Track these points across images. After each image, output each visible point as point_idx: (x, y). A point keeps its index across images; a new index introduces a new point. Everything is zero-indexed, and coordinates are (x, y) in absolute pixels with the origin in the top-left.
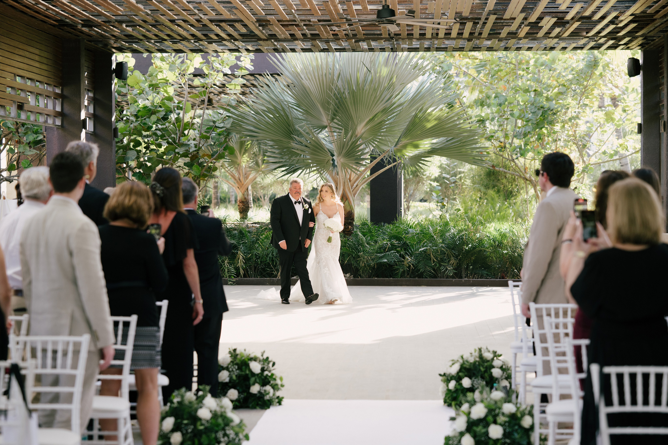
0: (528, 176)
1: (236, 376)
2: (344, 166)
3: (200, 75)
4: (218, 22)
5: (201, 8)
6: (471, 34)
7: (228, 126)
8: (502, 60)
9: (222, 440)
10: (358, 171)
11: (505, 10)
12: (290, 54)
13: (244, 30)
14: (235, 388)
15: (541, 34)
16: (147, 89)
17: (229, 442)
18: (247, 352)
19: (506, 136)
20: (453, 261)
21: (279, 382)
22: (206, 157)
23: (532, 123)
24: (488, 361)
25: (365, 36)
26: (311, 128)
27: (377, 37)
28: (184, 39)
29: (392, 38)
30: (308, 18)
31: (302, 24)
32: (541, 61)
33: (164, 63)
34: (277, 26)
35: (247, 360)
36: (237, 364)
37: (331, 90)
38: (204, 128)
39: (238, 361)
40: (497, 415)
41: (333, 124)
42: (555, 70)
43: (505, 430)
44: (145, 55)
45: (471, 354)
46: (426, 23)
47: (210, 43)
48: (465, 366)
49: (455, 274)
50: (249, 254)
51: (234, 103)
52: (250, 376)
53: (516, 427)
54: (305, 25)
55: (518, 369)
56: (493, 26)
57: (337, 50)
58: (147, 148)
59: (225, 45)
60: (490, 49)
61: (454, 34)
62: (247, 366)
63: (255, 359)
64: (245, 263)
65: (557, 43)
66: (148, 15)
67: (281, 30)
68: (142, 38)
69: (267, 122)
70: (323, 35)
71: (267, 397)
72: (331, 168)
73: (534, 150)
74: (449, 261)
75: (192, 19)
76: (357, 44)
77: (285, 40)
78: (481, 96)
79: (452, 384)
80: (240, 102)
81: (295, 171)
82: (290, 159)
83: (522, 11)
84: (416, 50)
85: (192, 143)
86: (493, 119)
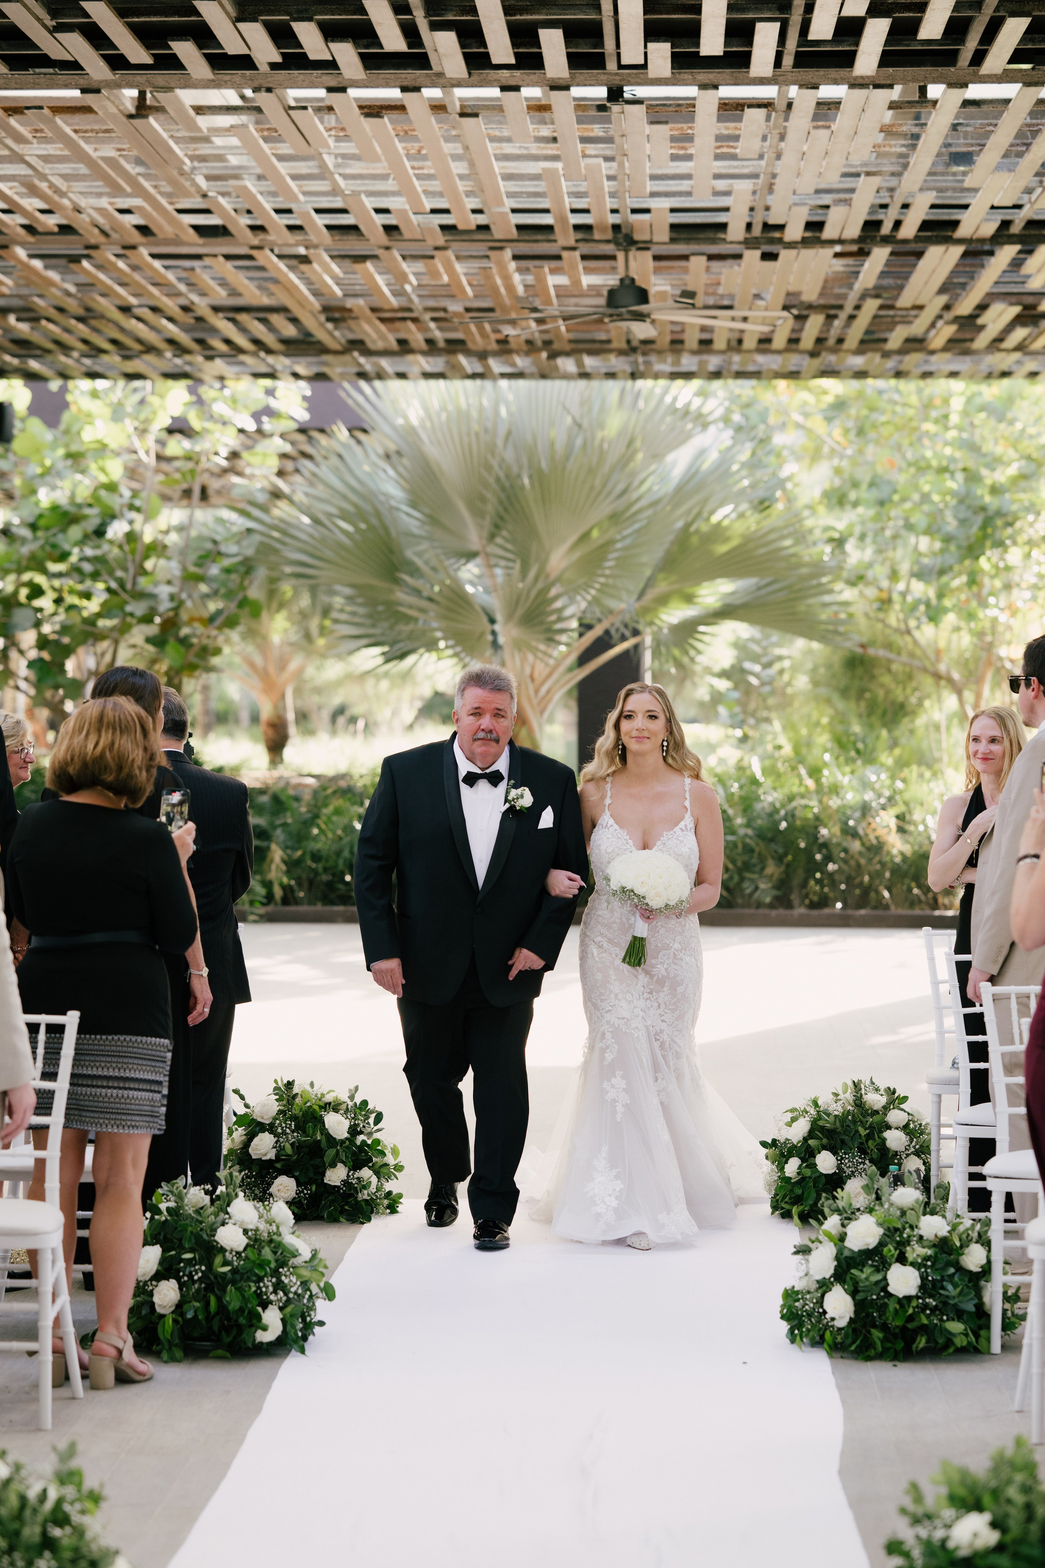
0: (942, 668)
1: (292, 1145)
2: (519, 645)
3: (181, 431)
4: (232, 312)
5: (194, 281)
6: (820, 341)
7: (250, 552)
8: (886, 396)
9: (272, 1297)
10: (550, 656)
11: (901, 288)
12: (395, 385)
13: (290, 331)
14: (288, 1173)
15: (982, 341)
16: (61, 465)
17: (289, 1301)
18: (318, 1090)
19: (894, 575)
20: (771, 868)
21: (390, 1159)
22: (197, 625)
23: (959, 547)
24: (876, 1112)
25: (574, 346)
26: (443, 557)
27: (599, 348)
28: (150, 349)
29: (634, 350)
30: (442, 303)
31: (427, 316)
32: (978, 401)
33: (98, 402)
34: (369, 322)
35: (316, 1108)
36: (294, 1118)
37: (489, 468)
38: (192, 557)
39: (296, 1111)
40: (907, 1242)
41: (492, 549)
42: (1011, 422)
43: (923, 1278)
44: (55, 385)
45: (836, 1095)
46: (715, 317)
47: (209, 358)
48: (821, 1123)
49: (776, 898)
50: (295, 849)
51: (261, 498)
52: (324, 1144)
53: (952, 1270)
54: (434, 319)
55: (945, 1131)
56: (872, 324)
57: (503, 375)
58: (58, 601)
59: (242, 363)
60: (861, 374)
61: (779, 341)
62: (319, 1121)
63: (335, 1106)
64: (288, 872)
65: (1018, 362)
66: (68, 294)
67: (378, 331)
68: (50, 346)
69: (340, 545)
70: (474, 342)
71: (364, 1195)
72: (489, 652)
73: (960, 609)
74: (763, 869)
75: (170, 305)
76: (552, 362)
77: (386, 353)
78: (837, 482)
79: (792, 1167)
80: (277, 494)
81: (402, 656)
82: (391, 628)
83: (942, 290)
84: (688, 376)
85: (164, 591)
86: (862, 537)
